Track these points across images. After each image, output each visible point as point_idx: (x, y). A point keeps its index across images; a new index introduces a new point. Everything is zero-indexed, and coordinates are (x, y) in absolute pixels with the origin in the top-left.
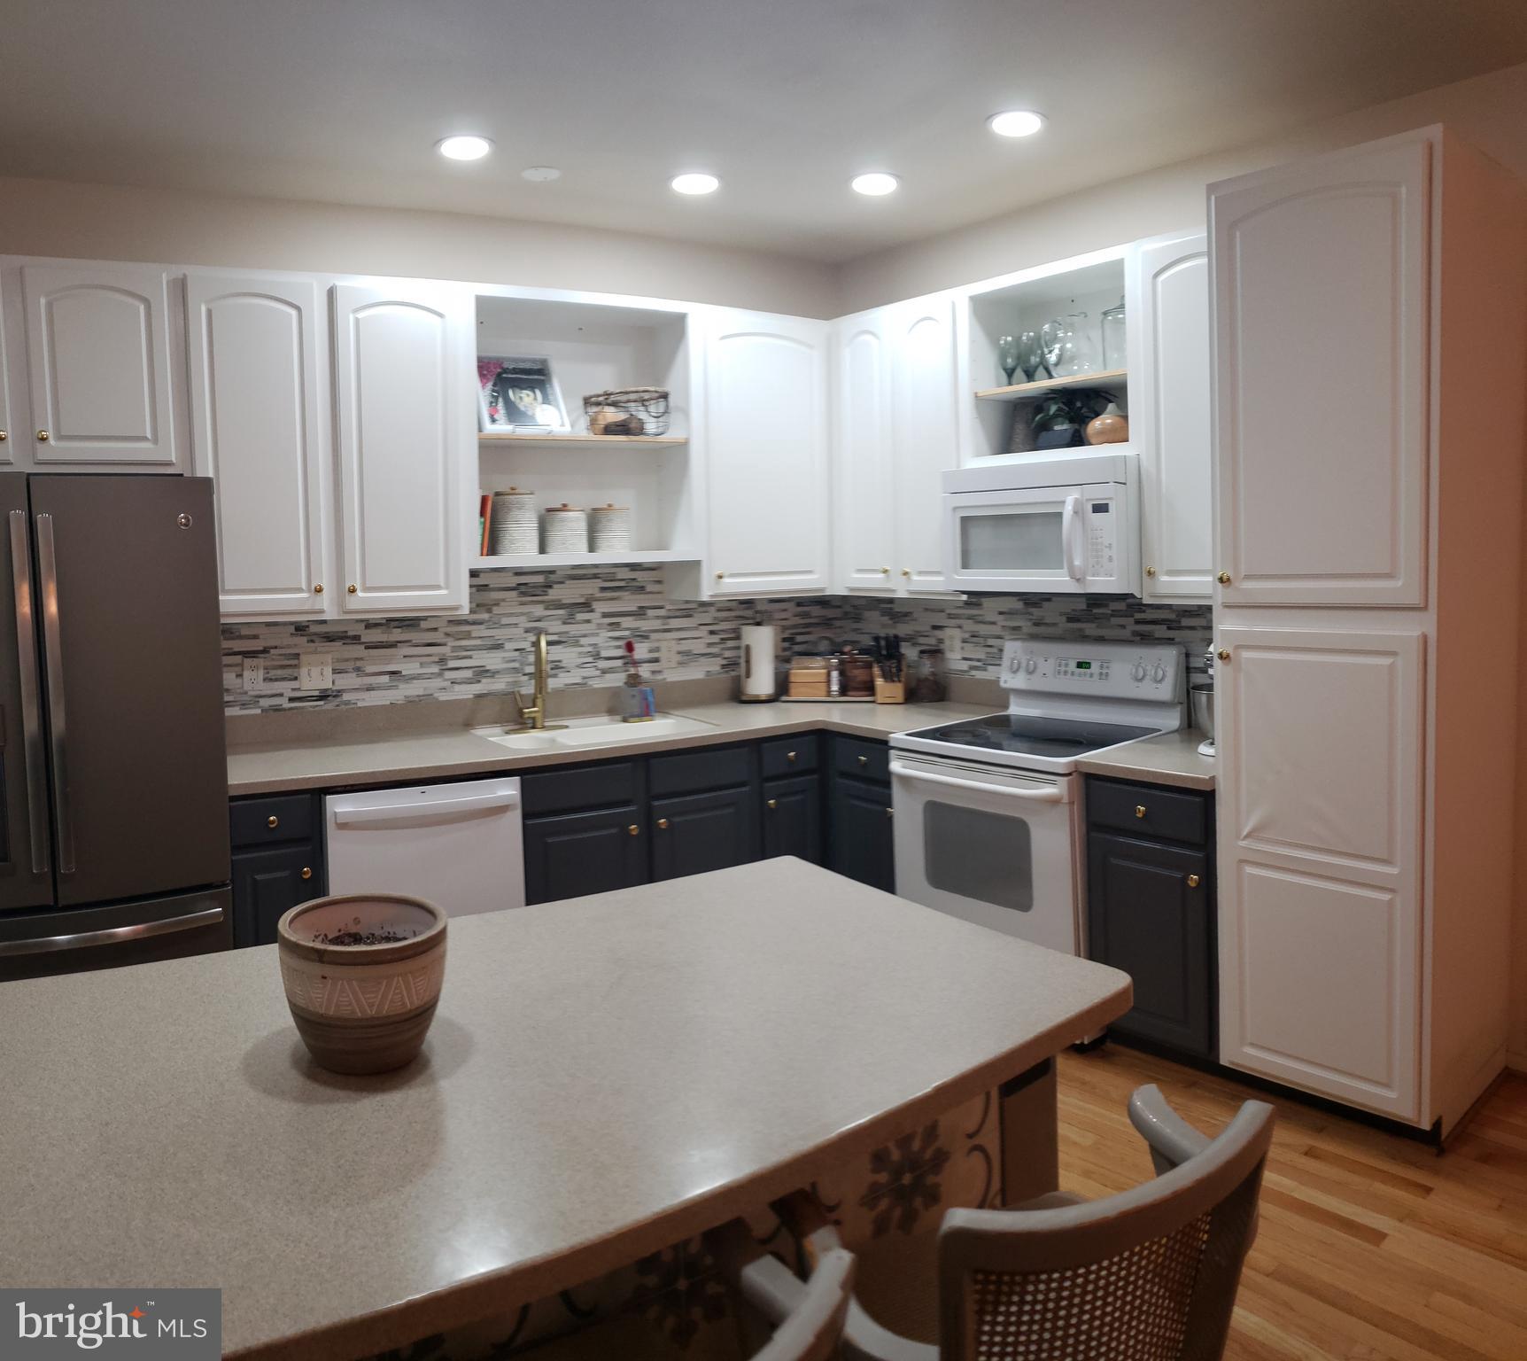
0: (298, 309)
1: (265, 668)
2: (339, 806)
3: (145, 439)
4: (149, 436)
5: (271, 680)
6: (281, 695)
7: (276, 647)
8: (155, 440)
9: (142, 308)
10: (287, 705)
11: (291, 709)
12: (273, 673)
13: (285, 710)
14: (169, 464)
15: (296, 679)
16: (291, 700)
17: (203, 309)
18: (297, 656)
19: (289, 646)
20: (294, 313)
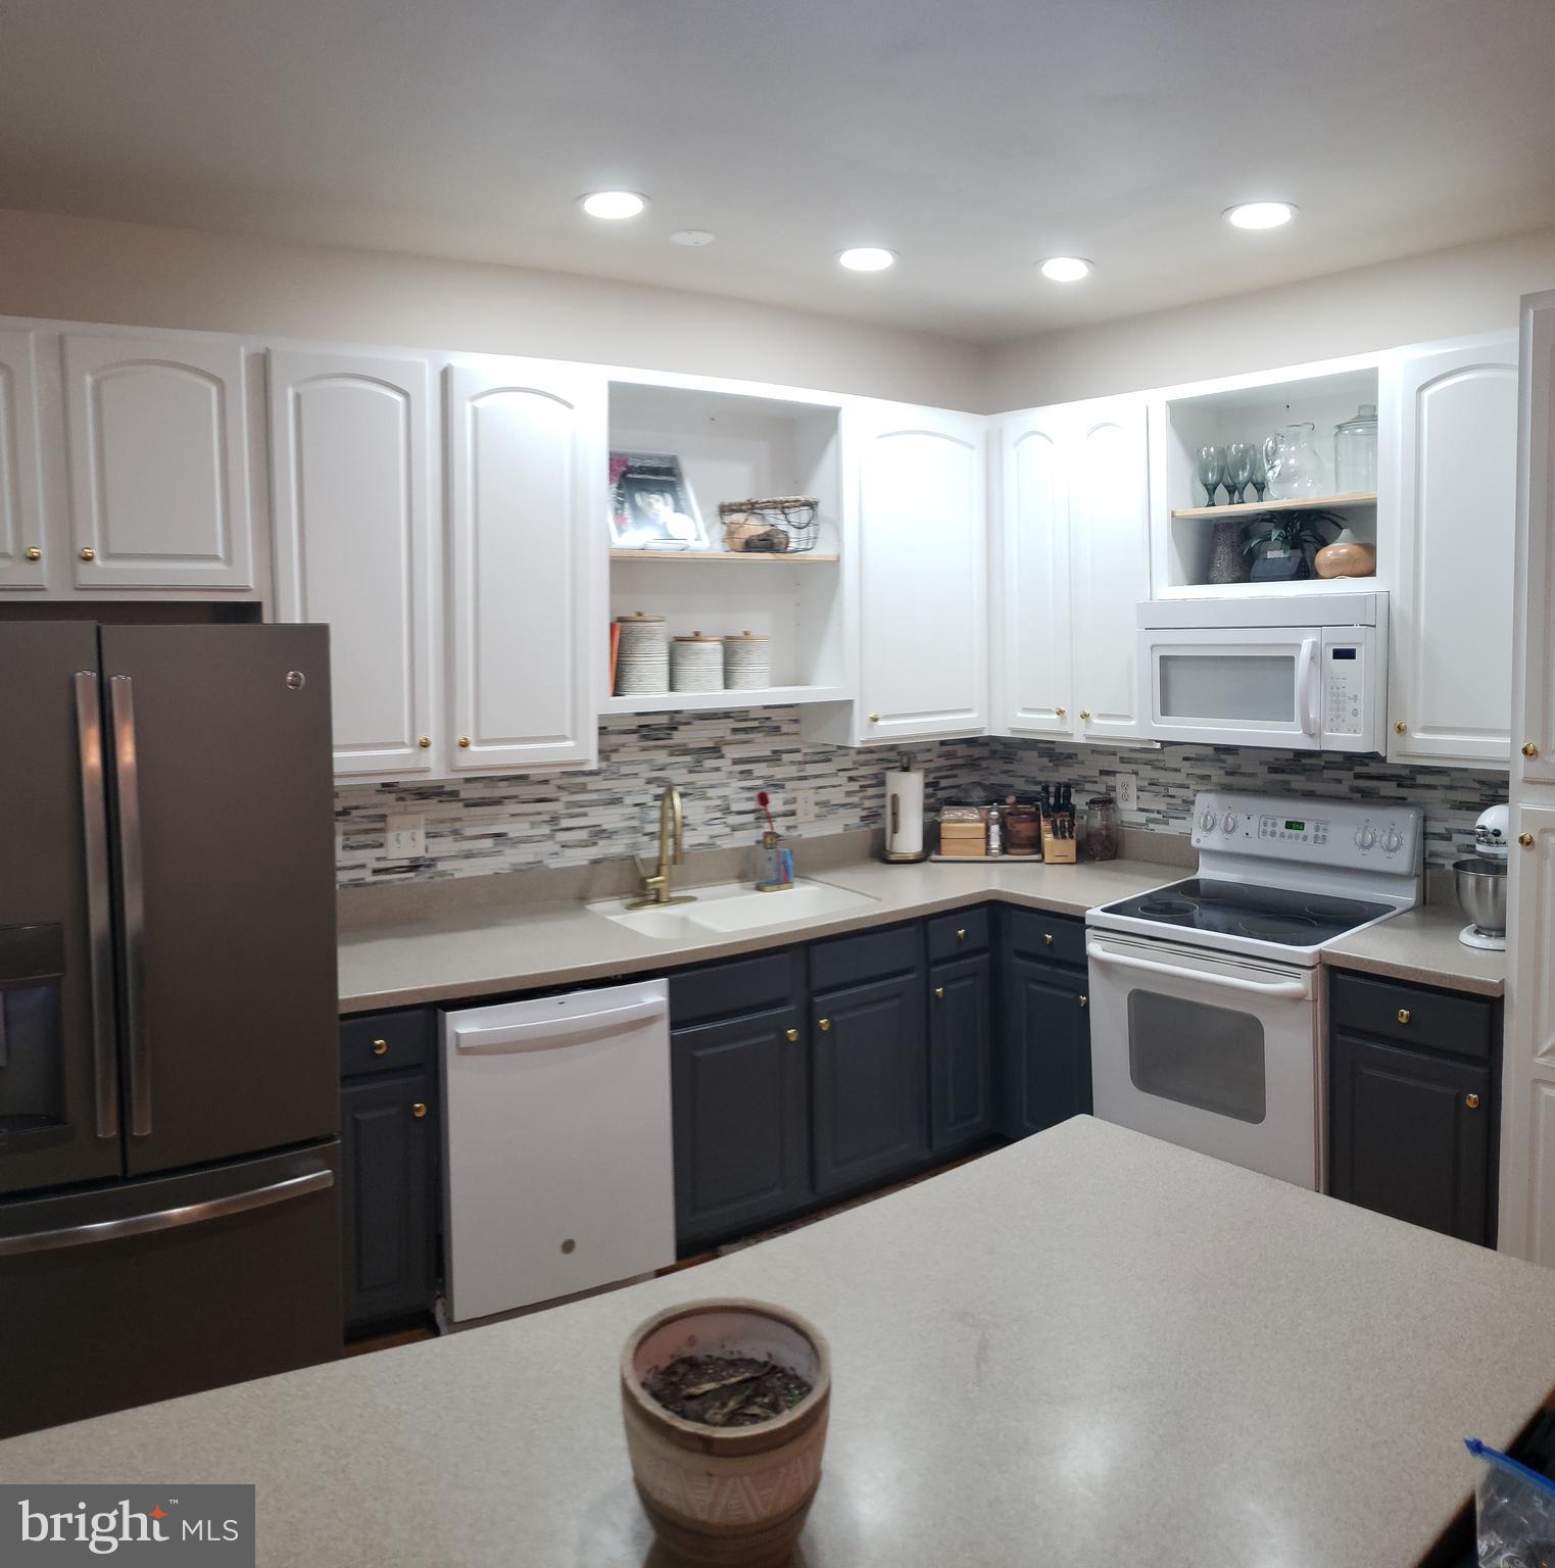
0: (406, 394)
1: (345, 834)
2: (463, 1025)
3: (216, 558)
4: (221, 554)
5: (352, 848)
6: (363, 866)
7: (357, 808)
8: (229, 560)
9: (214, 390)
10: (370, 878)
11: (375, 883)
12: (355, 840)
13: (367, 884)
14: (245, 590)
15: (381, 845)
16: (376, 872)
17: (290, 393)
18: (383, 818)
19: (375, 806)
20: (399, 398)
